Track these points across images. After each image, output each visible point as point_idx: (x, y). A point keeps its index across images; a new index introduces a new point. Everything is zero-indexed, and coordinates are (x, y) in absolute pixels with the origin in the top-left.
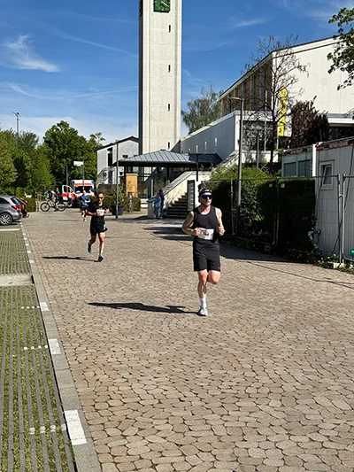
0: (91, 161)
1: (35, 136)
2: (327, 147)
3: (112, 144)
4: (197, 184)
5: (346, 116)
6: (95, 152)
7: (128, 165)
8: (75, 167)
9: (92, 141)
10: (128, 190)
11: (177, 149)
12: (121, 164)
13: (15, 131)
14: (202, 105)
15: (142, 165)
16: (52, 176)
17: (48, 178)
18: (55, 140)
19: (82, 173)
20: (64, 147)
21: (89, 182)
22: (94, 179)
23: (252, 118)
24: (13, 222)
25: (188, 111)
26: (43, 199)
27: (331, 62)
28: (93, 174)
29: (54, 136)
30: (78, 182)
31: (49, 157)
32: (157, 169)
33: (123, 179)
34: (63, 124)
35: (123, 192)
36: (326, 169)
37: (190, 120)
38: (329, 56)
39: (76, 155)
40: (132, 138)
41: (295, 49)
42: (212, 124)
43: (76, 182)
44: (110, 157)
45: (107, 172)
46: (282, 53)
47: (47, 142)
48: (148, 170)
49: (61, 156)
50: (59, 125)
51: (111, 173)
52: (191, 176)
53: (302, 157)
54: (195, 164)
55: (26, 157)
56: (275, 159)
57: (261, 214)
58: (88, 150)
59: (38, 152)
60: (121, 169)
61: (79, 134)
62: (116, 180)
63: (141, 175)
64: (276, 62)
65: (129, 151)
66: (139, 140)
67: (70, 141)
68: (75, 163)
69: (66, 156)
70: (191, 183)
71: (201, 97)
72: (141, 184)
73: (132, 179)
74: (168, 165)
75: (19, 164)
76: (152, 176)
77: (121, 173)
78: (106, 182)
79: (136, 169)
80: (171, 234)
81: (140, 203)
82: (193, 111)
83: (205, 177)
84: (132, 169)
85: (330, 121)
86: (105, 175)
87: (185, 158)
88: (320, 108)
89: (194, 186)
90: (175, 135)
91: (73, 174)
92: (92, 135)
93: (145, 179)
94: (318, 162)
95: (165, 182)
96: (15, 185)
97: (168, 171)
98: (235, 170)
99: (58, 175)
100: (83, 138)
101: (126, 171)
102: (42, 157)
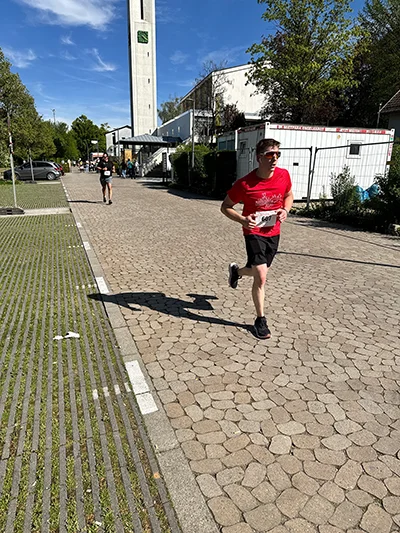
0: (102, 141)
1: (66, 125)
2: (243, 131)
3: (115, 130)
4: (168, 155)
5: (255, 115)
6: (105, 135)
7: (125, 144)
8: (93, 144)
9: (103, 128)
11: (155, 134)
12: (121, 142)
13: (52, 121)
14: (170, 106)
15: (134, 143)
17: (76, 152)
18: (79, 127)
19: (97, 148)
20: (85, 132)
21: (101, 154)
23: (200, 115)
24: (56, 178)
25: (162, 110)
27: (247, 79)
28: (104, 150)
29: (78, 125)
30: (95, 154)
31: (76, 138)
32: (144, 147)
33: (123, 152)
34: (82, 117)
36: (242, 145)
37: (163, 116)
38: (246, 74)
39: (93, 136)
40: (127, 127)
41: (225, 71)
42: (176, 118)
44: (114, 138)
45: (113, 148)
46: (218, 73)
47: (74, 129)
48: (138, 147)
49: (83, 138)
50: (80, 118)
51: (115, 148)
52: (164, 150)
53: (230, 138)
54: (166, 144)
55: (61, 139)
56: (214, 141)
57: (207, 172)
58: (100, 134)
59: (69, 135)
60: (121, 146)
61: (94, 124)
62: (118, 153)
63: (134, 150)
64: (214, 79)
65: (125, 134)
66: (132, 128)
68: (93, 142)
70: (165, 154)
71: (169, 101)
72: (134, 156)
73: (128, 153)
74: (150, 144)
75: (57, 142)
76: (141, 150)
77: (122, 149)
78: (113, 155)
79: (130, 146)
80: (153, 186)
82: (164, 110)
83: (172, 151)
84: (128, 146)
85: (246, 117)
86: (111, 150)
87: (160, 140)
88: (240, 109)
89: (166, 156)
90: (154, 125)
91: (92, 149)
92: (102, 125)
93: (137, 153)
94: (239, 140)
95: (149, 154)
96: (55, 156)
97: (150, 148)
98: (190, 146)
99: (82, 150)
100: (96, 126)
101: (124, 147)
102: (71, 138)
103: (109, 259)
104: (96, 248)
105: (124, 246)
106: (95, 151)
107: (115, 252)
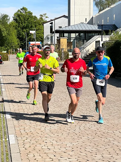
0: (40, 31)
1: (8, 16)
3: (52, 20)
4: (101, 43)
6: (43, 25)
7: (62, 33)
8: (31, 34)
9: (41, 18)
10: (61, 47)
11: (91, 22)
12: (57, 32)
15: (70, 32)
16: (18, 40)
17: (16, 41)
18: (20, 18)
19: (35, 37)
20: (25, 23)
22: (42, 41)
26: (13, 53)
28: (41, 38)
29: (19, 16)
31: (16, 28)
32: (79, 35)
33: (59, 41)
34: (23, 9)
35: (58, 48)
37: (99, 5)
39: (31, 27)
40: (64, 16)
42: (112, 6)
43: (31, 43)
45: (50, 37)
47: (14, 19)
48: (73, 35)
49: (23, 28)
50: (21, 9)
51: (52, 37)
52: (98, 38)
54: (101, 31)
55: (3, 29)
58: (39, 24)
59: (10, 25)
60: (57, 35)
61: (33, 15)
63: (69, 38)
65: (60, 24)
66: (68, 17)
67: (28, 19)
68: (31, 32)
69: (26, 28)
70: (98, 42)
72: (69, 44)
73: (64, 41)
74: (85, 32)
76: (76, 38)
77: (58, 37)
79: (66, 35)
81: (68, 55)
83: (106, 38)
84: (64, 35)
86: (48, 38)
87: (95, 28)
89: (99, 44)
90: (90, 13)
91: (30, 39)
92: (41, 15)
93: (72, 40)
95: (83, 42)
97: (85, 36)
99: (21, 39)
100: (35, 17)
101: (60, 36)
102: (11, 28)
103: (31, 156)
104: (21, 142)
105: (48, 140)
106: (33, 40)
107: (39, 147)
